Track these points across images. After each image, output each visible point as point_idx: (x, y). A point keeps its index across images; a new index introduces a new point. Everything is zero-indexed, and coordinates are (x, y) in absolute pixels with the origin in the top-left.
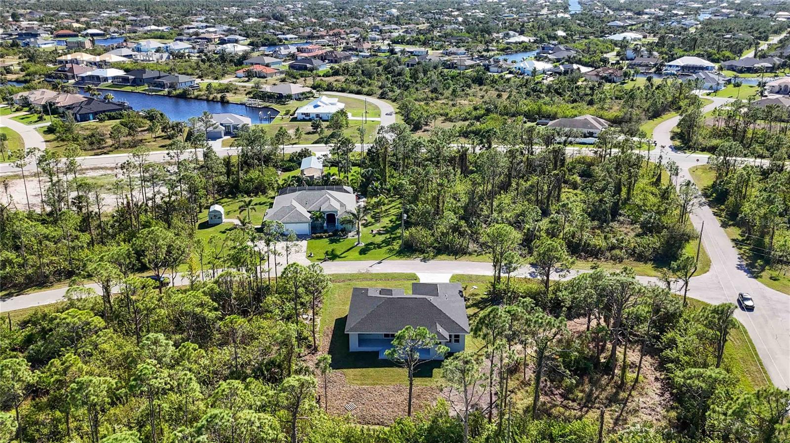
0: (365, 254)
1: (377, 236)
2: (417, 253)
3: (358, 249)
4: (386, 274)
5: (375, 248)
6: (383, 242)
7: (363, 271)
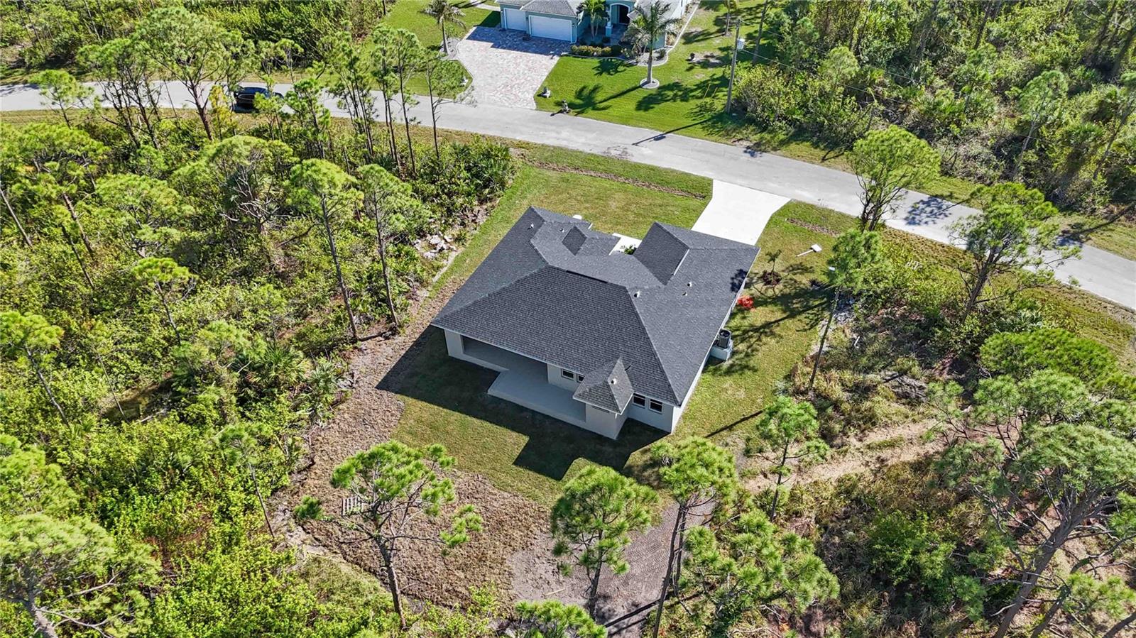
0: (646, 109)
1: (698, 69)
2: (752, 128)
3: (639, 95)
4: (653, 169)
5: (674, 99)
6: (702, 86)
7: (613, 153)
